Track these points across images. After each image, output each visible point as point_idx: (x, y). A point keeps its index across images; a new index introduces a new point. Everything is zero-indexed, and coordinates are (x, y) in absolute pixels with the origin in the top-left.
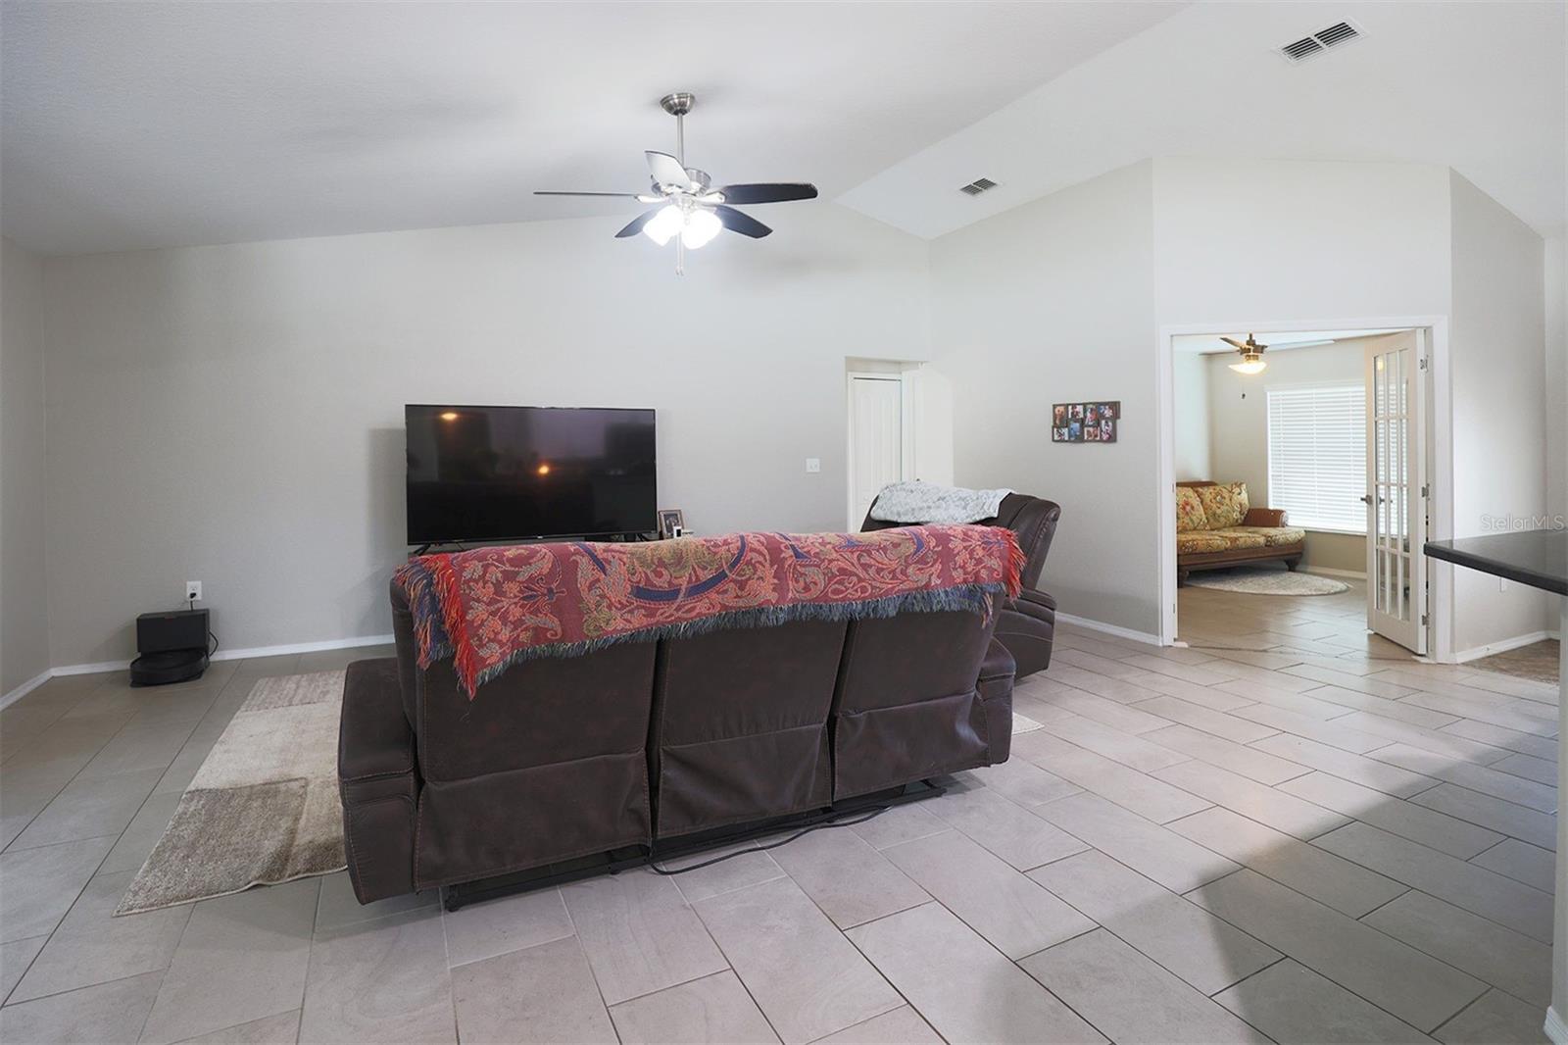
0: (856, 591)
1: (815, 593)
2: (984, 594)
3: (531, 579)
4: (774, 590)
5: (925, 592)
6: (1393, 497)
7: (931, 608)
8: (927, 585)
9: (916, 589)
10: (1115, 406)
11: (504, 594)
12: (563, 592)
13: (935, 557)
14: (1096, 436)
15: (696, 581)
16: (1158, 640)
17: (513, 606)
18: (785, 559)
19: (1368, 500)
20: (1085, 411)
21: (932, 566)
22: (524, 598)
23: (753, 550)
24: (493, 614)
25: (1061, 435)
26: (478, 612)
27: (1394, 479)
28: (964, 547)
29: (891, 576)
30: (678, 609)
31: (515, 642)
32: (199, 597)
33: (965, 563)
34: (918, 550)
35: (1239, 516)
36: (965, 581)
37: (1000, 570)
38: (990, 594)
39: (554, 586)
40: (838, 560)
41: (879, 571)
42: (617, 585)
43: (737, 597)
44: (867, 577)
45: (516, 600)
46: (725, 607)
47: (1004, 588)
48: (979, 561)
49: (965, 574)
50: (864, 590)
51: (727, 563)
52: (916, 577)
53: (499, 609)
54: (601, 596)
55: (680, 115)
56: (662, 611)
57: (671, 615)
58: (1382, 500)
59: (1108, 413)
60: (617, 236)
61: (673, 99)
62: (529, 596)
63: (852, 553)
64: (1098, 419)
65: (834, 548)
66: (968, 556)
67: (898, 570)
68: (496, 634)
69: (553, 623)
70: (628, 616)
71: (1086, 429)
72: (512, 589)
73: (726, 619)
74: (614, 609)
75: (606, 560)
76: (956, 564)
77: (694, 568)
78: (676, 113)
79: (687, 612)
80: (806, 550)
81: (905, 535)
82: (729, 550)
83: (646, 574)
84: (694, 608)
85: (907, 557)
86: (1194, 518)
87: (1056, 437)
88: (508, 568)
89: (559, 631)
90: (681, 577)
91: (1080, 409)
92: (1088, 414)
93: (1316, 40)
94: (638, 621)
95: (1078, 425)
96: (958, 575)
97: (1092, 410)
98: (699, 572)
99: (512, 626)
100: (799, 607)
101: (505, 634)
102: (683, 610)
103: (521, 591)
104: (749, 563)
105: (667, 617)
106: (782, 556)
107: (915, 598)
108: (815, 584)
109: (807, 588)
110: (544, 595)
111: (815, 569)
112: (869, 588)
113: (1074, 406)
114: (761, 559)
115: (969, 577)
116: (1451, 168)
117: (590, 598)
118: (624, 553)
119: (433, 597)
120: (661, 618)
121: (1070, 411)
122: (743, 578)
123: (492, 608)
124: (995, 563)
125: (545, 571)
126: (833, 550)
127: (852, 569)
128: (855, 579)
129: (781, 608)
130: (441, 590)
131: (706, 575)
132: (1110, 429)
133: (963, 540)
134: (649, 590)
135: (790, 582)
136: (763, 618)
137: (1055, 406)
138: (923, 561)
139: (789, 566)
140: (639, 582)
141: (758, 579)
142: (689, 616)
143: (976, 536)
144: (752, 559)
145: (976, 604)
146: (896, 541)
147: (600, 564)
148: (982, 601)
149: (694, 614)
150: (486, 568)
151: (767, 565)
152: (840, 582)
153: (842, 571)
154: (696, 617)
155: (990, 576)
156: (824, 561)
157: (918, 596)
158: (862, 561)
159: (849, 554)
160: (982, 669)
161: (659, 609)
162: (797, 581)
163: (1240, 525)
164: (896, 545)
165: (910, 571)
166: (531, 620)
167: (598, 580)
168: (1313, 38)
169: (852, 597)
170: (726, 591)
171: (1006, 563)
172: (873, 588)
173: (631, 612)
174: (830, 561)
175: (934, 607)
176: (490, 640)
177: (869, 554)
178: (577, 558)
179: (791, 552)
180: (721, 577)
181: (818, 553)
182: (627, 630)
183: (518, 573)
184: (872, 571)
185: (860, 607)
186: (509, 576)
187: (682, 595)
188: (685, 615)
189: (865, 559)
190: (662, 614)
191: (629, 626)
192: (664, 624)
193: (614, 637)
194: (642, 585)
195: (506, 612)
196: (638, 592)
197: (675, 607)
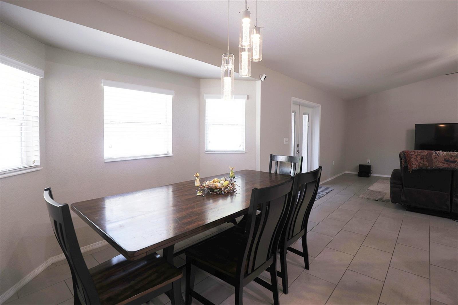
3: (423, 155)
11: (417, 157)
12: (429, 158)
22: (421, 158)
24: (415, 160)
26: (412, 160)
30: (456, 165)
31: (419, 166)
32: (369, 163)
39: (427, 157)
42: (441, 159)
53: (416, 160)
54: (437, 160)
57: (454, 166)
62: (422, 158)
68: (415, 163)
69: (427, 163)
70: (443, 164)
72: (419, 157)
74: (440, 163)
83: (448, 157)
88: (418, 153)
89: (428, 165)
90: (457, 159)
94: (445, 165)
99: (419, 163)
101: (417, 164)
103: (421, 157)
110: (425, 158)
117: (435, 160)
119: (405, 156)
120: (451, 166)
123: (415, 159)
125: (425, 155)
130: (406, 156)
150: (414, 153)
161: (451, 164)
166: (422, 162)
167: (437, 157)
173: (444, 164)
176: (414, 164)
186: (419, 155)
187: (457, 162)
191: (443, 166)
192: (452, 167)
193: (439, 167)
194: (447, 159)
195: (418, 160)
196: (446, 160)
197: (455, 164)
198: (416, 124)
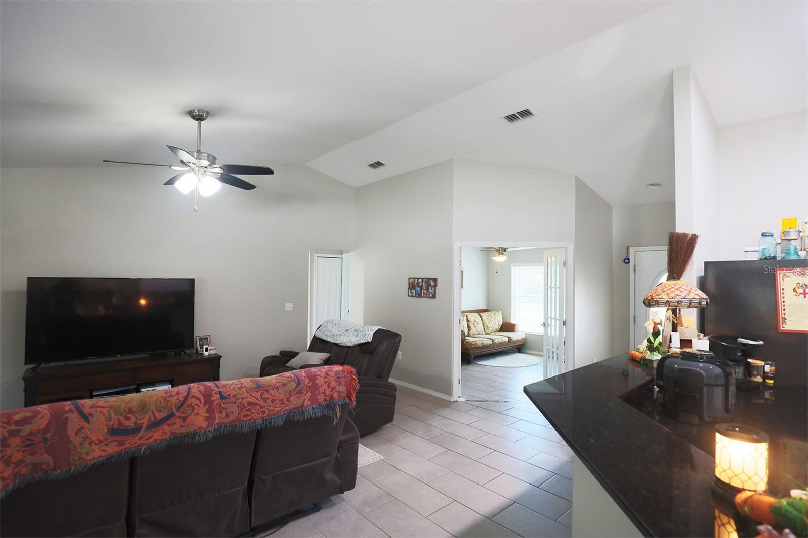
0: (259, 414)
1: (232, 418)
2: (336, 406)
3: (31, 433)
4: (205, 420)
5: (301, 409)
6: (553, 324)
7: (304, 418)
8: (302, 406)
9: (296, 408)
10: (435, 280)
11: (8, 446)
12: (56, 439)
13: (307, 389)
14: (427, 295)
15: (154, 419)
16: (451, 398)
17: (16, 453)
18: (214, 401)
19: (544, 325)
20: (422, 282)
21: (305, 394)
22: (24, 446)
23: (194, 397)
25: (412, 293)
27: (553, 316)
28: (325, 382)
29: (280, 403)
30: (140, 439)
31: (16, 476)
33: (325, 390)
34: (297, 386)
35: (498, 327)
36: (325, 400)
37: (346, 392)
38: (339, 406)
39: (48, 436)
40: (248, 397)
41: (273, 401)
42: (98, 428)
43: (182, 426)
44: (265, 405)
45: (19, 448)
46: (172, 433)
47: (347, 401)
48: (333, 388)
49: (325, 396)
50: (263, 412)
51: (175, 407)
52: (296, 401)
54: (84, 438)
55: (200, 121)
56: (130, 441)
57: (136, 443)
58: (549, 325)
59: (432, 283)
60: (164, 184)
61: (196, 112)
62: (29, 444)
63: (257, 392)
64: (428, 285)
65: (246, 390)
66: (327, 386)
67: (284, 400)
69: (47, 459)
70: (105, 448)
71: (422, 291)
72: (16, 441)
73: (174, 440)
74: (94, 444)
75: (91, 415)
76: (319, 391)
77: (153, 413)
78: (197, 120)
79: (146, 440)
80: (228, 393)
81: (291, 377)
82: (178, 399)
83: (119, 419)
84: (151, 437)
85: (290, 391)
86: (478, 328)
87: (410, 294)
88: (13, 428)
89: (51, 463)
90: (144, 419)
91: (420, 280)
92: (424, 284)
93: (517, 115)
94: (112, 449)
95: (419, 288)
96: (321, 398)
97: (425, 281)
98: (157, 414)
99: (14, 466)
100: (222, 427)
101: (8, 472)
102: (144, 439)
103: (22, 442)
104: (190, 405)
105: (133, 444)
106: (212, 399)
107: (295, 413)
108: (233, 413)
109: (227, 416)
110: (40, 442)
111: (233, 405)
112: (267, 411)
113: (418, 279)
114: (198, 402)
115: (327, 397)
116: (576, 176)
117: (76, 440)
118: (105, 407)
120: (129, 446)
121: (416, 281)
122: (186, 415)
124: (343, 389)
125: (43, 427)
126: (245, 392)
127: (257, 402)
128: (258, 407)
129: (209, 431)
131: (159, 416)
132: (433, 291)
133: (325, 378)
134: (120, 429)
135: (216, 414)
136: (197, 437)
137: (409, 278)
138: (300, 392)
139: (216, 404)
140: (113, 426)
141: (195, 415)
142: (148, 442)
143: (332, 374)
144: (192, 403)
145: (331, 412)
146: (286, 382)
147: (86, 418)
148: (334, 410)
149: (151, 440)
151: (202, 405)
152: (249, 410)
153: (250, 404)
154: (152, 442)
155: (340, 396)
156: (239, 399)
157: (296, 412)
158: (263, 396)
159: (255, 393)
160: (341, 441)
161: (127, 440)
162: (221, 413)
163: (498, 331)
164: (284, 385)
165: (292, 399)
166: (29, 459)
167: (83, 428)
168: (516, 114)
169: (257, 417)
170: (174, 424)
171: (349, 388)
172: (269, 410)
173: (107, 445)
174: (243, 399)
175: (306, 418)
177: (267, 391)
178: (69, 415)
179: (218, 396)
180: (171, 415)
181: (236, 395)
182: (102, 457)
183: (20, 431)
184: (269, 402)
185: (260, 422)
186: (12, 433)
187: (143, 430)
188: (145, 442)
189: (266, 395)
190: (129, 443)
191: (103, 454)
192: (130, 449)
193: (92, 462)
194: (115, 427)
195: (10, 457)
196: (113, 432)
197: (138, 437)
198: (28, 278)
